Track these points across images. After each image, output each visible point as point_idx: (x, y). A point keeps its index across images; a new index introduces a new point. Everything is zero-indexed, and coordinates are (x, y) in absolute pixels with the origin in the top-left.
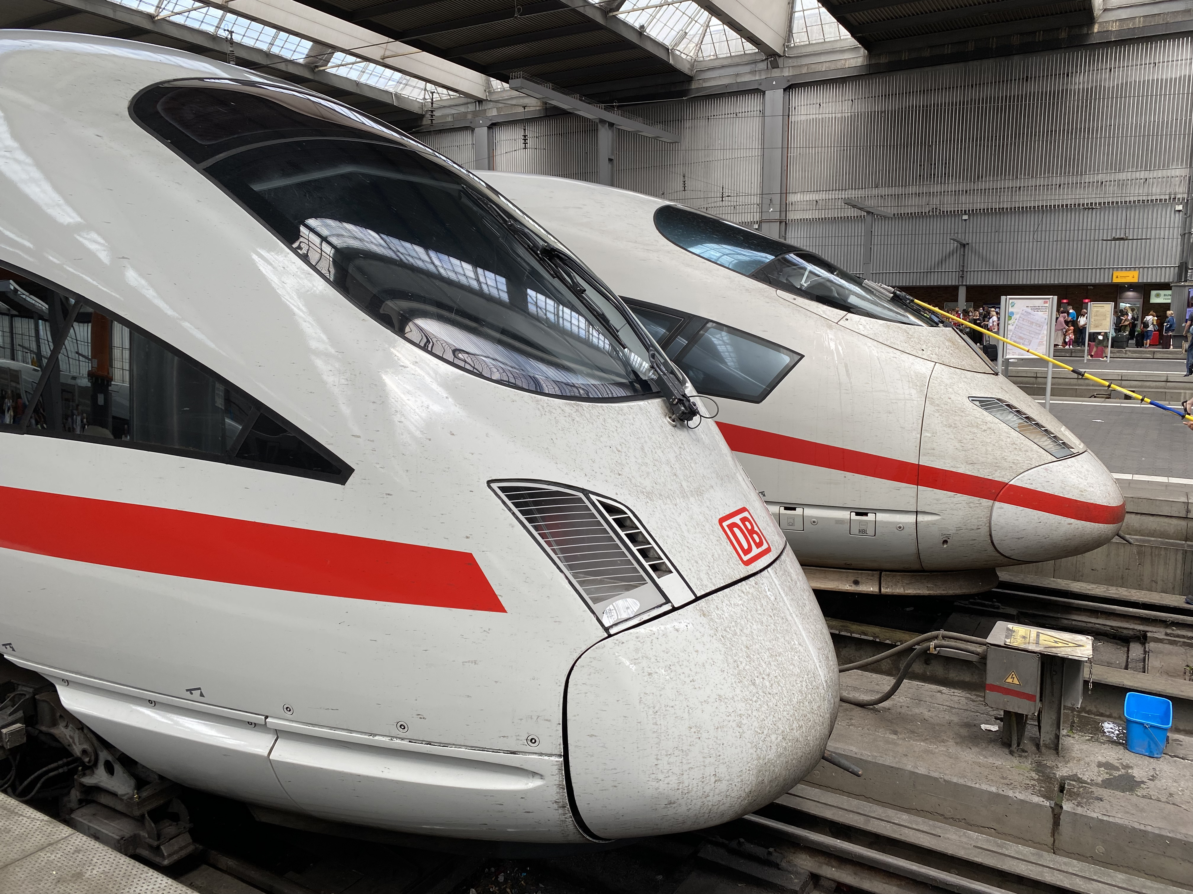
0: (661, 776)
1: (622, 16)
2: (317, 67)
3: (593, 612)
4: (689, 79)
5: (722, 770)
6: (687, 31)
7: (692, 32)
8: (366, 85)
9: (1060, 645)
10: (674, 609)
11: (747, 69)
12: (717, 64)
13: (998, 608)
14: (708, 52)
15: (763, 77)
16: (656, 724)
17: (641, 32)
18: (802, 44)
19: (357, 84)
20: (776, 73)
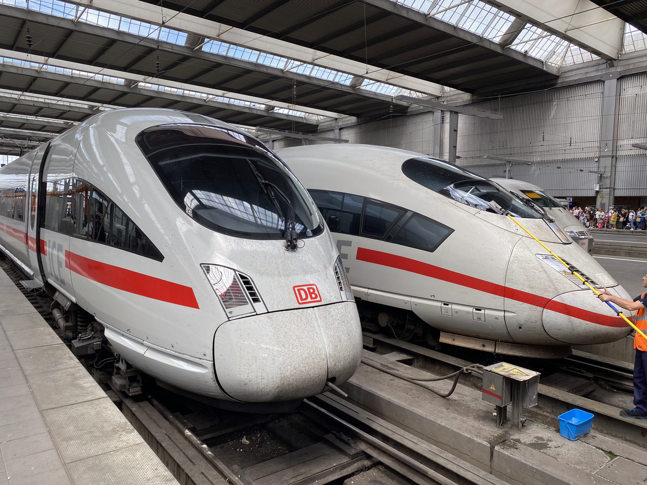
0: (241, 373)
1: (513, 47)
2: (356, 87)
3: (225, 312)
4: (557, 77)
5: (264, 375)
6: (555, 51)
7: (559, 51)
8: (380, 94)
9: (519, 374)
10: (257, 315)
11: (594, 68)
12: (575, 67)
13: (583, 373)
14: (569, 61)
15: (604, 73)
16: (240, 353)
17: (525, 55)
18: (631, 51)
19: (375, 94)
20: (612, 70)
